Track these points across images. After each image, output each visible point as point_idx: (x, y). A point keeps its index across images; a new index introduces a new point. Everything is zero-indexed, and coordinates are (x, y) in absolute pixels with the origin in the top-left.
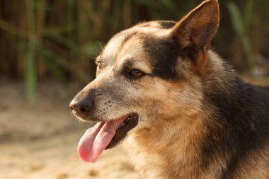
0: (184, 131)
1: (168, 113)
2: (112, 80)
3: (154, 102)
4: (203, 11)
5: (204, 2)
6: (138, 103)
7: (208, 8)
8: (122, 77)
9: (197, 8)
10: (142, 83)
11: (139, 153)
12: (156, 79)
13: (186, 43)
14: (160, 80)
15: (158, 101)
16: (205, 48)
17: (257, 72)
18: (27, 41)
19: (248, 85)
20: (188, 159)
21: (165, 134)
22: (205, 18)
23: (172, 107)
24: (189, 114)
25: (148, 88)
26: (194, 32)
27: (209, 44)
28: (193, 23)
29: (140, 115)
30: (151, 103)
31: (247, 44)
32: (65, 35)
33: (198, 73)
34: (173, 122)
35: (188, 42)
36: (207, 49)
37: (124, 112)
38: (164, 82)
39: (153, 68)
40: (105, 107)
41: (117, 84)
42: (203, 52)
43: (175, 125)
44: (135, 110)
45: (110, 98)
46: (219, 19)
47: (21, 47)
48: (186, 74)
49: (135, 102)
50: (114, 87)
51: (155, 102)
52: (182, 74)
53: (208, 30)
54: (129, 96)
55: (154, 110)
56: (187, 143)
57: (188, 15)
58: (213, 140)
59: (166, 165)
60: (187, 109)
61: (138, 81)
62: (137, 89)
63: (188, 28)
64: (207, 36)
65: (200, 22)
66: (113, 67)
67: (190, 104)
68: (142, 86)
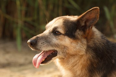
5: (93, 8)
6: (57, 46)
12: (66, 37)
13: (83, 24)
14: (68, 38)
18: (17, 23)
22: (93, 15)
23: (73, 50)
25: (62, 40)
29: (58, 51)
30: (63, 47)
32: (34, 21)
38: (69, 38)
40: (41, 45)
41: (49, 36)
45: (44, 41)
47: (15, 26)
49: (56, 45)
50: (47, 37)
51: (65, 47)
54: (53, 42)
57: (85, 13)
67: (80, 50)
68: (60, 39)
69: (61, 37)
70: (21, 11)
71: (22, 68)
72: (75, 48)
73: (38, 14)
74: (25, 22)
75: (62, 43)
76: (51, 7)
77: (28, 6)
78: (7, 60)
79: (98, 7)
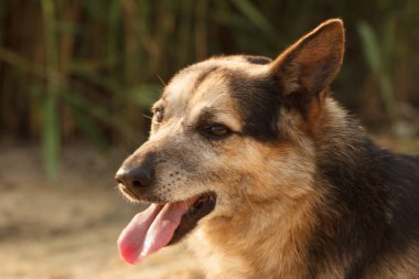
0: (283, 222)
1: (262, 193)
2: (182, 139)
3: (242, 175)
4: (320, 38)
5: (322, 25)
7: (328, 34)
8: (196, 136)
9: (311, 33)
10: (226, 147)
11: (211, 253)
12: (247, 140)
13: (292, 86)
14: (254, 143)
15: (249, 174)
16: (322, 94)
17: (402, 129)
18: (45, 81)
19: (385, 152)
20: (286, 266)
21: (254, 227)
23: (269, 184)
24: (293, 194)
25: (234, 154)
26: (305, 69)
27: (327, 89)
28: (304, 56)
29: (219, 195)
30: (238, 177)
31: (386, 86)
32: (104, 72)
33: (309, 133)
34: (267, 208)
35: (296, 85)
36: (325, 96)
37: (197, 189)
38: (260, 145)
39: (244, 123)
40: (170, 181)
41: (188, 146)
42: (319, 100)
43: (271, 212)
44: (212, 187)
45: (179, 166)
46: (343, 51)
47: (35, 91)
48: (293, 133)
49: (214, 174)
50: (185, 151)
51: (244, 176)
52: (287, 134)
53: (325, 68)
54: (206, 164)
55: (242, 187)
56: (284, 241)
58: (324, 237)
59: (252, 273)
60: (290, 188)
61: (220, 142)
62: (218, 154)
63: (296, 63)
64: (326, 76)
65: (315, 55)
66: (182, 120)
67: (296, 180)
68: (226, 150)
69: (232, 143)
70: (59, 36)
71: (61, 242)
72: (277, 174)
73: (121, 47)
74: (74, 77)
75: (234, 163)
76: (167, 23)
77: (83, 17)
78: (7, 214)
79: (338, 20)
